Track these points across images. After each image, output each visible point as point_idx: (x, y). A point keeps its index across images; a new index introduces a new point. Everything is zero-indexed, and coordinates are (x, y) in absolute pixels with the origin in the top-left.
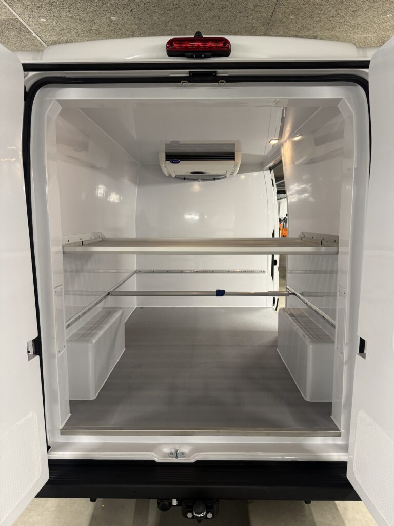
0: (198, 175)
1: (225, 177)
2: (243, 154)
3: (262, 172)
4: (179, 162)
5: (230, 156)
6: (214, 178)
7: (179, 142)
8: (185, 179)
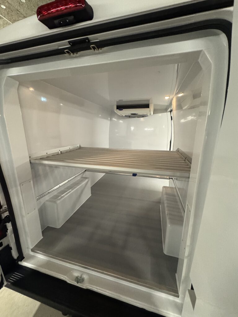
0: (134, 115)
1: (148, 116)
2: (155, 105)
3: (166, 113)
4: (122, 110)
5: (147, 106)
6: (143, 116)
7: (122, 100)
8: (130, 117)
